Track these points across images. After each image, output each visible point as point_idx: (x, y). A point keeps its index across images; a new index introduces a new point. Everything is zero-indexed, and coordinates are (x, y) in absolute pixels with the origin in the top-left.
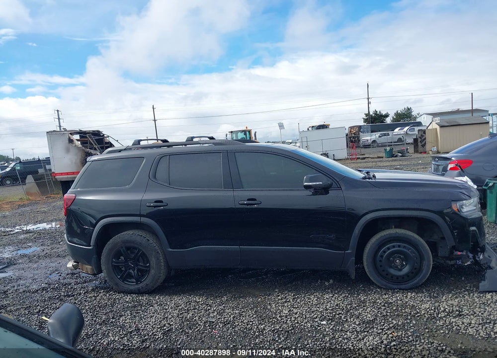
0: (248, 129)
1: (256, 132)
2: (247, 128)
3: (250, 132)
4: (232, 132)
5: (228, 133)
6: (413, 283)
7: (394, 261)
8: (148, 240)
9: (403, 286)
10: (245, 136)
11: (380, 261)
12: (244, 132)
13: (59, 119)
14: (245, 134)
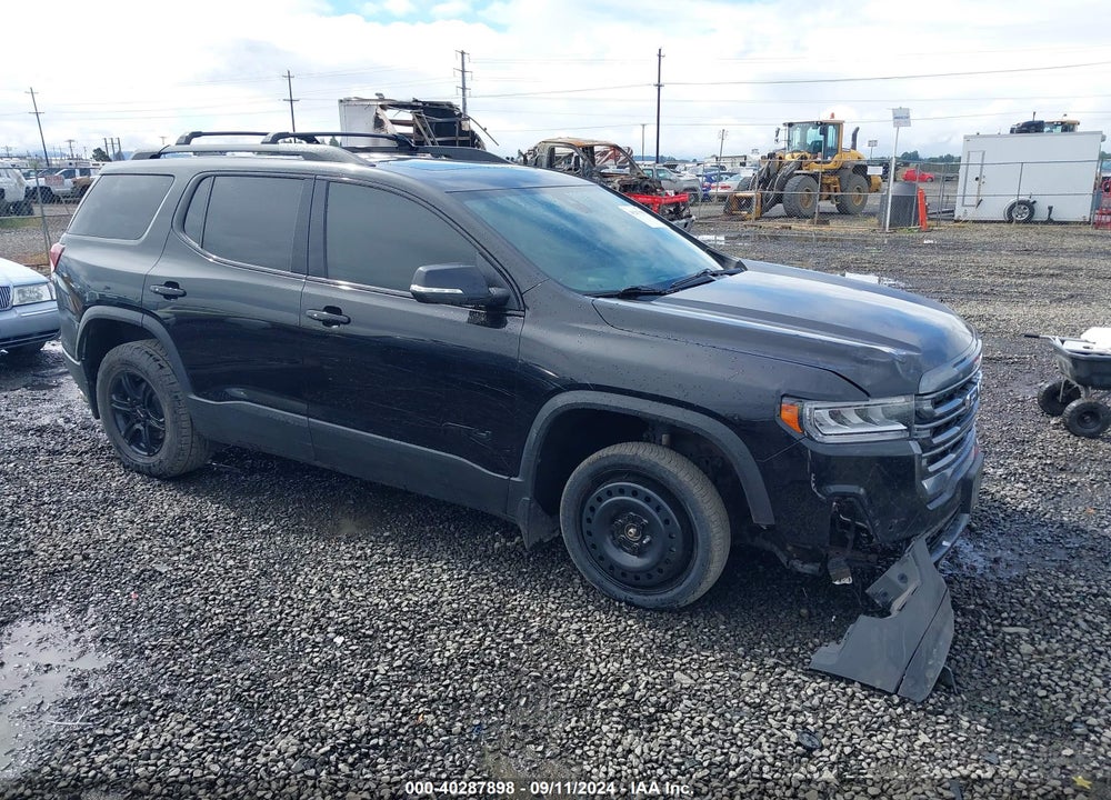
0: (837, 118)
1: (857, 129)
2: (833, 116)
3: (838, 126)
4: (790, 125)
5: (783, 128)
6: (663, 596)
7: (623, 529)
8: (162, 367)
9: (638, 598)
10: (821, 138)
11: (589, 520)
12: (823, 127)
13: (463, 71)
14: (824, 132)
